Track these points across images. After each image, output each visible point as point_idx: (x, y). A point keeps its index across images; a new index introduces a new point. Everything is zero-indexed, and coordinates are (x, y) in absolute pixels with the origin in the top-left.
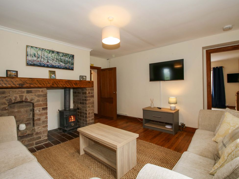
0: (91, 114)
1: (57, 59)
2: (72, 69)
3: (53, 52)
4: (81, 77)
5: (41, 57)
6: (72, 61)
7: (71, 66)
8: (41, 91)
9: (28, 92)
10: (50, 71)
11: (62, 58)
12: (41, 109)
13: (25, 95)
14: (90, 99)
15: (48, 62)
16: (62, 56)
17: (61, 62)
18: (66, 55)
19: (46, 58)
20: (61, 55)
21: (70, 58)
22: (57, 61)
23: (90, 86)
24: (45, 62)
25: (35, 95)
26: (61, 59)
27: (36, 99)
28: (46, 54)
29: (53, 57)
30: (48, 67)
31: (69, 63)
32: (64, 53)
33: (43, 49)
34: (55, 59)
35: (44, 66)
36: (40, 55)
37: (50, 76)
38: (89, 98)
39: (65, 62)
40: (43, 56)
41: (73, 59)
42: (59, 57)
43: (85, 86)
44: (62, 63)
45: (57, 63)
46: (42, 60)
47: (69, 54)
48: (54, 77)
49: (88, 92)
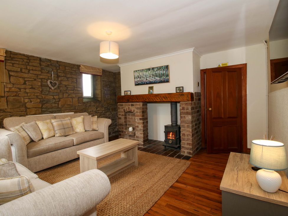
0: (186, 136)
1: (152, 75)
2: (168, 81)
3: (149, 69)
4: (177, 88)
5: (142, 77)
6: (166, 73)
7: (167, 78)
8: (138, 104)
9: (132, 105)
10: (149, 87)
11: (157, 72)
12: (139, 119)
13: (130, 107)
14: (184, 117)
15: (147, 79)
16: (157, 71)
17: (157, 76)
18: (159, 68)
19: (145, 77)
20: (155, 70)
21: (164, 70)
22: (153, 76)
23: (184, 100)
24: (145, 80)
25: (135, 108)
26: (156, 74)
27: (136, 110)
28: (145, 73)
29: (150, 74)
30: (147, 84)
31: (164, 75)
32: (158, 67)
33: (142, 70)
34: (151, 76)
35: (144, 84)
36: (141, 75)
37: (149, 91)
38: (183, 114)
39: (160, 75)
40: (143, 76)
41: (167, 71)
42: (154, 73)
43: (178, 99)
44: (157, 78)
45: (153, 79)
46: (143, 79)
47: (163, 67)
48: (152, 92)
49: (182, 107)
